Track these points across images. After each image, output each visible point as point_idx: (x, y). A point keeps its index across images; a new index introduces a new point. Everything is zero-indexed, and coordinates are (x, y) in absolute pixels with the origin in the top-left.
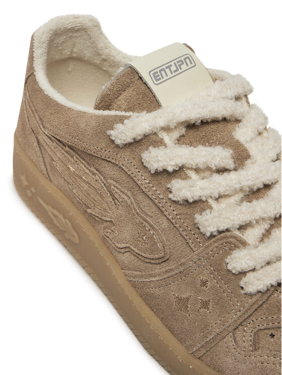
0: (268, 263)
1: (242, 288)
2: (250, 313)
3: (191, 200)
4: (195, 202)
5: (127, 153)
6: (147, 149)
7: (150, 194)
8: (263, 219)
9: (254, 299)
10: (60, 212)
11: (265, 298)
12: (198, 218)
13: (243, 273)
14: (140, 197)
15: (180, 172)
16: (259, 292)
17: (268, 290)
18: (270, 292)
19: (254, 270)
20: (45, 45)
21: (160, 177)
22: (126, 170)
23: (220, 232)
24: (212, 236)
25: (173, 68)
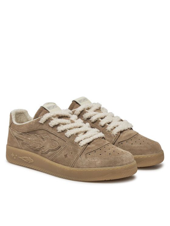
0: (85, 139)
1: (80, 146)
2: (83, 150)
3: (63, 130)
4: (64, 131)
5: (45, 125)
6: (50, 122)
7: (52, 133)
8: (82, 132)
9: (83, 147)
10: (26, 156)
11: (86, 146)
12: (66, 134)
13: (79, 142)
14: (50, 135)
15: (58, 125)
16: (84, 145)
17: (86, 144)
18: (87, 145)
19: (81, 141)
20: (15, 115)
21: (54, 128)
22: (45, 129)
23: (71, 135)
24: (70, 137)
25: (52, 107)
